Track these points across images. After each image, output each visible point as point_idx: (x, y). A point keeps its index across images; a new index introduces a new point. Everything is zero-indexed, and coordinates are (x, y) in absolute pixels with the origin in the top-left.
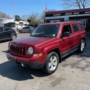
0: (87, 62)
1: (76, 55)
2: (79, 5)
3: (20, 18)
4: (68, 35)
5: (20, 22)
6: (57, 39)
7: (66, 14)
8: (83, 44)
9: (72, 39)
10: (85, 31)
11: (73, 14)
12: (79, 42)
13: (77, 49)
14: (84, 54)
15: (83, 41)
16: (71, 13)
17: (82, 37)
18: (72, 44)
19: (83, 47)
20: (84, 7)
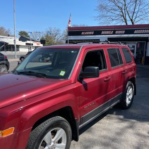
0: (139, 135)
1: (116, 114)
2: (125, 20)
3: (29, 36)
4: (96, 75)
5: (28, 42)
6: (70, 83)
7: (103, 32)
8: (130, 91)
9: (105, 81)
10: (134, 64)
11: (114, 33)
12: (122, 86)
13: (119, 101)
14: (132, 111)
15: (130, 85)
16: (111, 31)
17: (129, 77)
18: (106, 92)
19: (131, 97)
20: (133, 23)
